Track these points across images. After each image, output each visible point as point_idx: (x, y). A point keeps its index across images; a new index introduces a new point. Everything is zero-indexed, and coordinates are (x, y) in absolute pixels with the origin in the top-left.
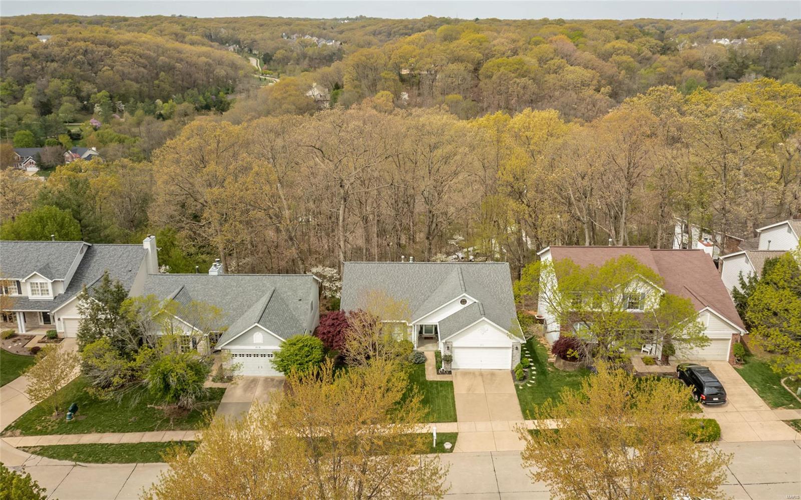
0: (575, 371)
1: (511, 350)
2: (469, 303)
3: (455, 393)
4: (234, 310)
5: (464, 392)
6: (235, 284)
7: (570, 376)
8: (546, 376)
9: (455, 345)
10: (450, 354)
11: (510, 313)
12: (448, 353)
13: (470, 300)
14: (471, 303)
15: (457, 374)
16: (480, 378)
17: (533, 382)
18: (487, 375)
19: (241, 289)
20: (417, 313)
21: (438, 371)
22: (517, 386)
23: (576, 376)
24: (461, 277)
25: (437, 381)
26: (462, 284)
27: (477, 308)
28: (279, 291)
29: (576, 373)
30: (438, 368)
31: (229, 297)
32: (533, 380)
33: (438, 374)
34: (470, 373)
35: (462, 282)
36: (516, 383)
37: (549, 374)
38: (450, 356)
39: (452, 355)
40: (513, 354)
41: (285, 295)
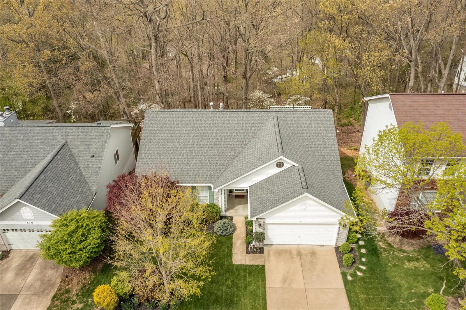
0: (415, 251)
1: (338, 226)
2: (286, 166)
3: (267, 286)
4: (16, 169)
5: (278, 285)
6: (22, 137)
7: (410, 259)
8: (378, 257)
9: (268, 221)
10: (262, 231)
11: (334, 174)
12: (260, 230)
13: (288, 163)
14: (289, 166)
15: (271, 253)
16: (297, 259)
17: (364, 268)
18: (307, 255)
19: (27, 142)
20: (225, 174)
21: (247, 247)
22: (344, 275)
23: (417, 260)
24: (277, 130)
25: (246, 266)
26: (279, 141)
27: (297, 174)
28: (70, 145)
29: (416, 254)
30: (248, 243)
31: (13, 153)
32: (363, 264)
33: (248, 252)
34: (285, 251)
35: (278, 138)
36: (343, 269)
37: (381, 253)
38: (263, 234)
39: (265, 232)
40: (339, 231)
41: (76, 151)
